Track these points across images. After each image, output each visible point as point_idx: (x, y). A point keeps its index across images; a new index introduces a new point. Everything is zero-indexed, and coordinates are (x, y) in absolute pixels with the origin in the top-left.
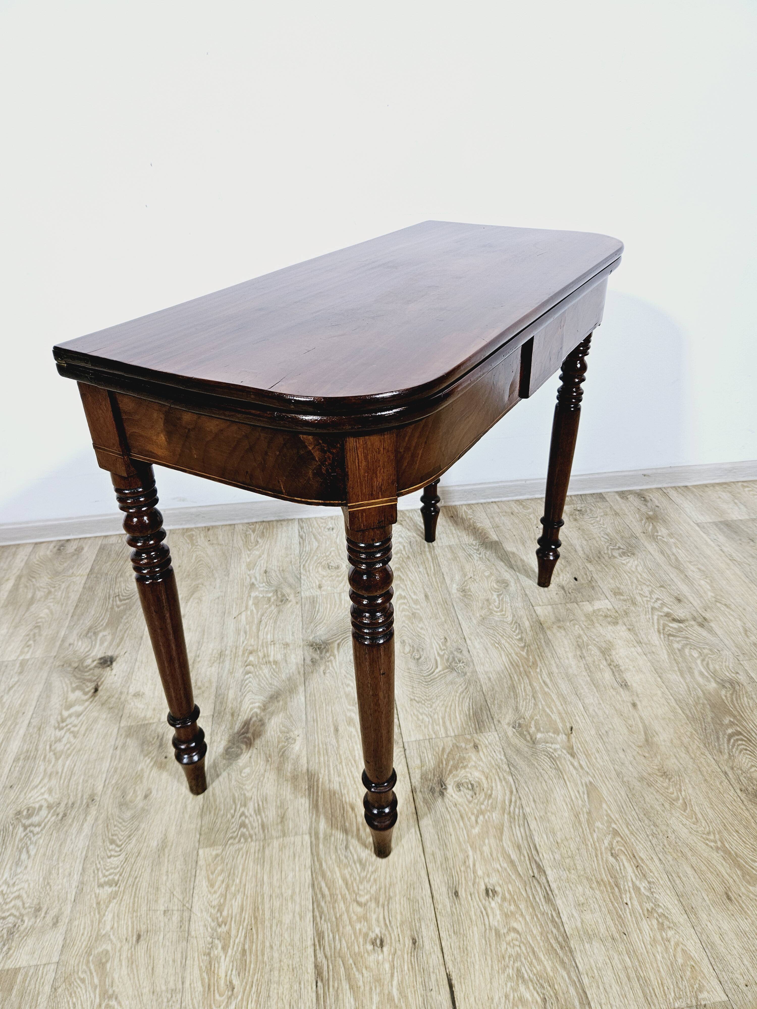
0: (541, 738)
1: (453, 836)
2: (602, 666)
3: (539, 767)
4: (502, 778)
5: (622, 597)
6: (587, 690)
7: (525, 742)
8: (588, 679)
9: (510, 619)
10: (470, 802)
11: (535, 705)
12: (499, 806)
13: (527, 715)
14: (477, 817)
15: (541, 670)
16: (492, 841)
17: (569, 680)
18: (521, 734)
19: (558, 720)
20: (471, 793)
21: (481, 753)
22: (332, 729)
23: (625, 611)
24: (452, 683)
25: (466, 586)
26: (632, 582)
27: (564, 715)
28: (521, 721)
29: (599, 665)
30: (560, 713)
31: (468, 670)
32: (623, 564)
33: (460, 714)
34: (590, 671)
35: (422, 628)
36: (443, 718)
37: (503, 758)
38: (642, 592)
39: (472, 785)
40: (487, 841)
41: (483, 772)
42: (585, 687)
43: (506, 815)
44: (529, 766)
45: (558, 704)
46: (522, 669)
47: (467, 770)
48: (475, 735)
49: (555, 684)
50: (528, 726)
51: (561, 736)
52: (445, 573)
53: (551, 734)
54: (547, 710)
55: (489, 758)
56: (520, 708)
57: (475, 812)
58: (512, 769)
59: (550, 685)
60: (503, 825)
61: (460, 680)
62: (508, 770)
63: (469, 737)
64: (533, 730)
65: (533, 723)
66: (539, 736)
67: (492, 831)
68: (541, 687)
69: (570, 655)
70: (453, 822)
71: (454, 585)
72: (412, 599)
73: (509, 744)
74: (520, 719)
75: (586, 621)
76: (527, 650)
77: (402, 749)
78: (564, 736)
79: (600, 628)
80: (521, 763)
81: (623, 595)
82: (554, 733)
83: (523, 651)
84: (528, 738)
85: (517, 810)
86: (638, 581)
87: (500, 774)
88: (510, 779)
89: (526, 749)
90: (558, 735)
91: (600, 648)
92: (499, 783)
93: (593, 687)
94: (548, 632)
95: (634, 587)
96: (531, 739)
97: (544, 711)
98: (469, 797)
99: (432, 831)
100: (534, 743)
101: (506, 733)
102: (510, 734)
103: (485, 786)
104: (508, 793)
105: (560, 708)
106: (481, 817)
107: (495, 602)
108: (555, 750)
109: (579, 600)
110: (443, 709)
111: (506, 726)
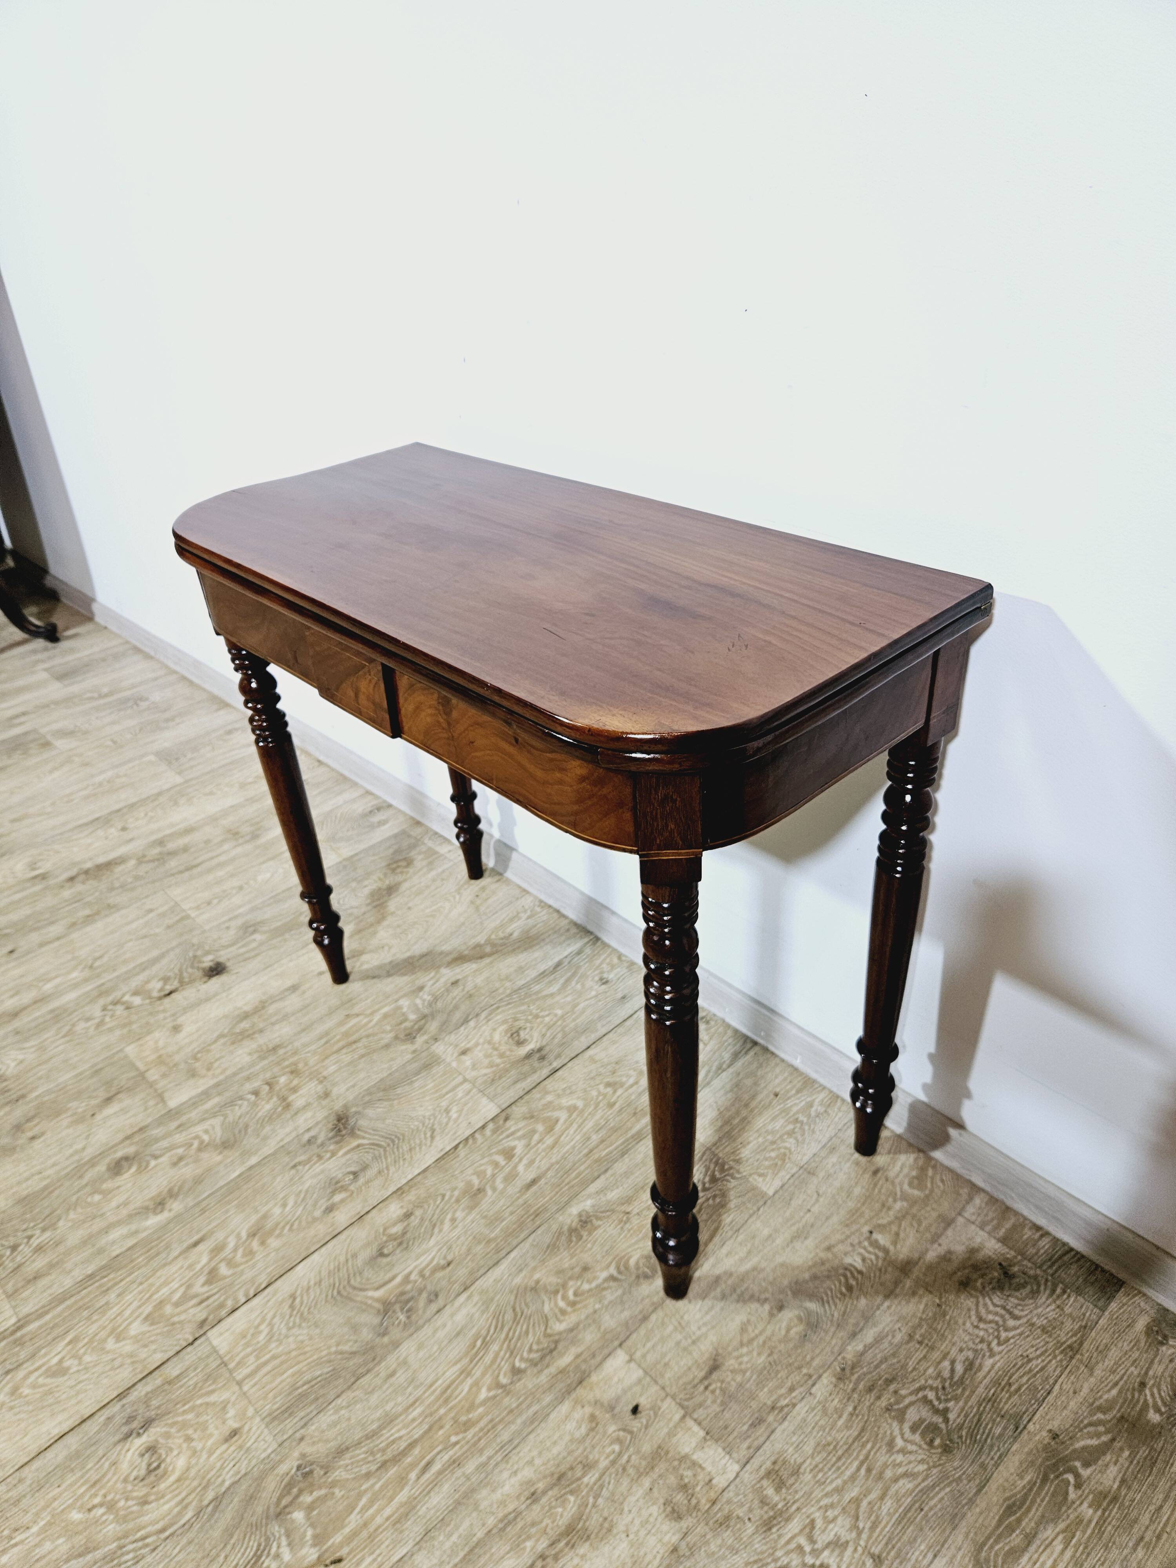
0: (293, 1521)
1: (58, 1490)
2: (529, 1544)
3: (229, 1547)
4: (186, 1501)
5: (770, 1492)
6: (448, 1544)
7: (274, 1500)
8: (480, 1535)
9: (559, 1327)
10: (125, 1481)
11: (368, 1475)
12: (131, 1525)
13: (338, 1474)
14: (101, 1505)
15: (457, 1443)
16: (65, 1548)
17: (458, 1503)
18: (290, 1485)
19: (347, 1530)
20: (143, 1472)
21: (225, 1447)
22: (196, 1238)
23: (728, 1518)
24: (355, 1328)
25: (598, 1218)
26: (839, 1490)
27: (364, 1534)
28: (319, 1472)
29: (529, 1538)
30: (365, 1525)
31: (395, 1333)
32: (891, 1444)
33: (293, 1375)
34: (503, 1530)
35: (453, 1220)
36: (274, 1357)
37: (227, 1484)
38: (819, 1523)
39: (158, 1466)
40: (61, 1541)
41: (188, 1469)
42: (454, 1538)
43: (115, 1545)
44: (226, 1530)
45: (388, 1511)
46: (442, 1411)
47: (185, 1446)
48: (258, 1419)
49: (435, 1483)
50: (311, 1488)
51: (313, 1550)
52: (610, 1172)
53: (309, 1533)
54: (364, 1501)
55: (218, 1465)
56: (348, 1455)
57: (109, 1498)
58: (210, 1508)
59: (427, 1476)
60: (95, 1549)
61: (366, 1335)
62: (206, 1502)
63: (250, 1411)
64: (307, 1499)
65: (323, 1492)
66: (298, 1516)
67: (80, 1540)
68: (413, 1466)
69: (527, 1473)
70: (82, 1477)
71: (589, 1203)
72: (516, 1166)
73: (261, 1478)
74: (322, 1467)
75: (643, 1458)
76: (495, 1397)
77: (191, 1339)
78: (315, 1556)
79: (639, 1492)
80: (228, 1515)
81: (778, 1489)
82: (315, 1537)
83: (489, 1389)
84: (284, 1502)
85: (131, 1555)
86: (857, 1501)
87: (193, 1495)
88: (189, 1514)
89: (260, 1510)
90: (314, 1545)
91: (579, 1517)
92: (173, 1503)
93: (462, 1554)
94: (565, 1407)
95: (826, 1501)
96: (286, 1507)
97: (360, 1496)
98: (135, 1473)
99: (60, 1458)
100: (279, 1515)
101: (281, 1462)
102: (283, 1468)
103: (163, 1486)
104: (159, 1526)
105: (379, 1520)
106: (101, 1511)
107: (589, 1282)
108: (277, 1556)
109: (700, 1413)
110: (293, 1346)
111: (296, 1454)
